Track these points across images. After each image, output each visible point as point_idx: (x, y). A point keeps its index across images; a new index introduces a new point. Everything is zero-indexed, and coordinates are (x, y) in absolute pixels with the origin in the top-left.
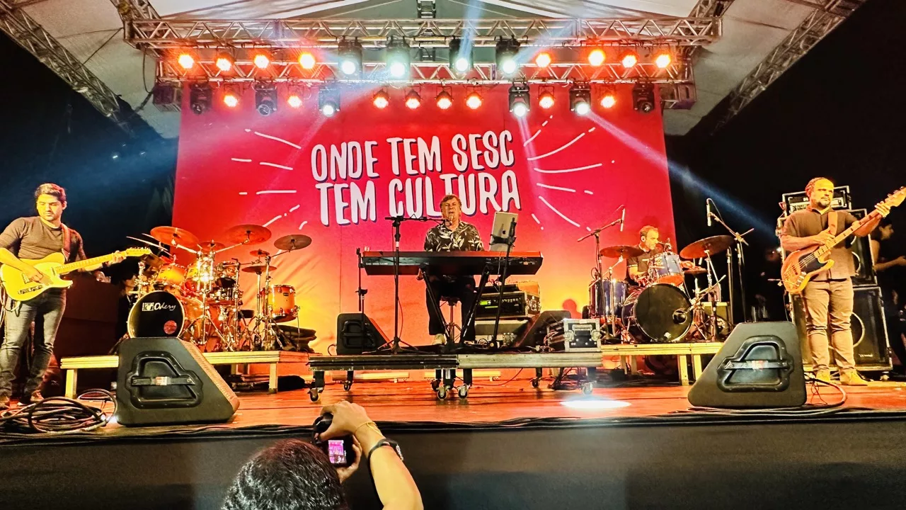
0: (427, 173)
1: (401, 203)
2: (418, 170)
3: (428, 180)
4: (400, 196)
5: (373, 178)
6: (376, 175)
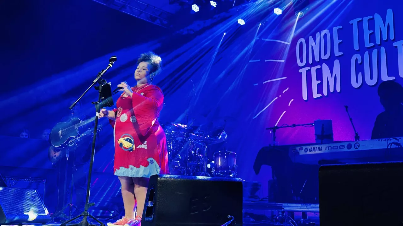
0: (382, 43)
1: (360, 74)
2: (375, 42)
3: (383, 49)
4: (360, 68)
5: (338, 58)
6: (341, 53)
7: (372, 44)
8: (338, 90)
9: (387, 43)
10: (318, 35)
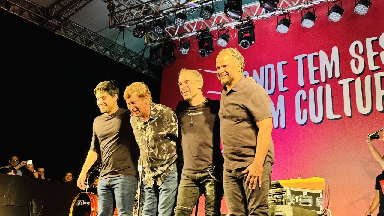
0: (328, 80)
1: (305, 111)
2: (320, 79)
3: (328, 87)
4: (305, 104)
6: (286, 89)
7: (317, 81)
8: (283, 125)
9: (333, 81)
10: (262, 69)
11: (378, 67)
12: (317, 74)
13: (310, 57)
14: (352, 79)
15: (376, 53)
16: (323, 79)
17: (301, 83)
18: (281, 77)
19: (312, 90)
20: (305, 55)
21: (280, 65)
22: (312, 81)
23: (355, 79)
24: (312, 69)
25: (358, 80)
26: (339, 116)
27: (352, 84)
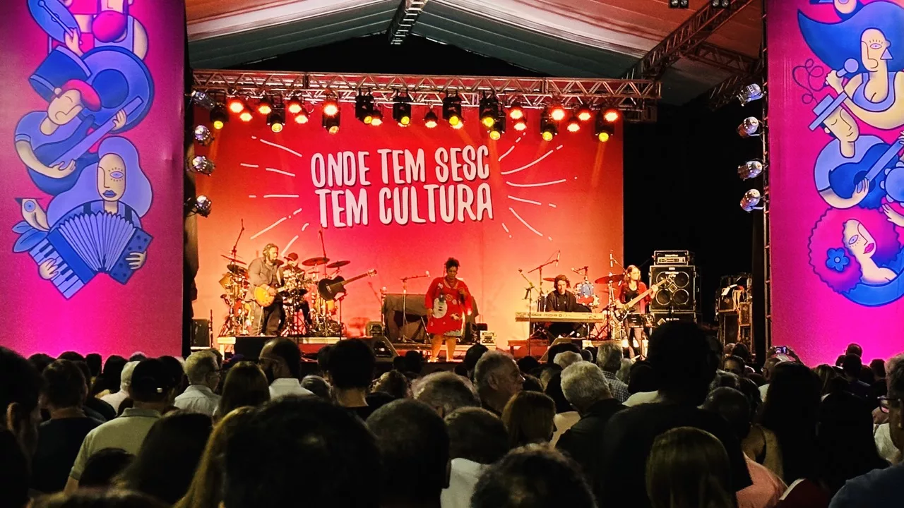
0: (413, 183)
1: (389, 210)
2: (405, 179)
3: (413, 189)
4: (389, 203)
5: (365, 187)
6: (368, 183)
7: (402, 182)
8: (365, 222)
9: (418, 184)
10: (339, 154)
11: (460, 179)
12: (402, 173)
13: (395, 153)
14: (437, 186)
15: (460, 165)
16: (409, 181)
17: (385, 180)
18: (363, 169)
19: (396, 190)
20: (390, 151)
21: (361, 155)
22: (398, 180)
23: (440, 186)
24: (397, 168)
25: (442, 188)
26: (424, 221)
27: (436, 191)
